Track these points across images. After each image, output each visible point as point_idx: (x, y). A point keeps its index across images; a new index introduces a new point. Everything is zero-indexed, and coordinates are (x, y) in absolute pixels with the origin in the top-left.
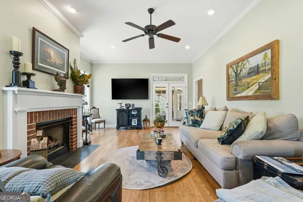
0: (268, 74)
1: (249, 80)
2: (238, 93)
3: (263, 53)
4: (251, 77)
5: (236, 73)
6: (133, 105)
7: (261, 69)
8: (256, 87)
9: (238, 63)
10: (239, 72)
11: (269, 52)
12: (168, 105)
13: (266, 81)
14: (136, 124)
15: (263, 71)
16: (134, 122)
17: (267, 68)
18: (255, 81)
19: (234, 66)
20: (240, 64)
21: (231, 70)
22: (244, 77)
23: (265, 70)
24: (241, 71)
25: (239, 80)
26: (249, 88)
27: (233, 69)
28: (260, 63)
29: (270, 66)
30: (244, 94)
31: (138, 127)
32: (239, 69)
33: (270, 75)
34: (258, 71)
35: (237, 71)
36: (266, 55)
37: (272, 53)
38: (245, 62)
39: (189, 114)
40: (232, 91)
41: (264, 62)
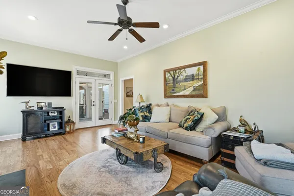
0: (201, 81)
1: (185, 84)
2: (176, 93)
3: (197, 67)
4: (187, 82)
5: (174, 78)
6: (50, 104)
7: (195, 78)
8: (191, 89)
9: (176, 71)
10: (176, 77)
11: (201, 67)
12: (94, 103)
13: (199, 86)
14: (57, 129)
15: (197, 79)
16: (54, 127)
17: (200, 77)
18: (190, 85)
19: (172, 72)
20: (177, 71)
21: (168, 75)
22: (181, 82)
23: (198, 78)
24: (178, 76)
25: (177, 83)
26: (185, 89)
27: (171, 75)
28: (195, 73)
29: (202, 77)
30: (181, 93)
31: (61, 133)
32: (176, 75)
33: (202, 82)
34: (193, 78)
35: (174, 76)
36: (199, 69)
37: (204, 69)
38: (182, 71)
39: (139, 110)
40: (169, 91)
41: (197, 73)
